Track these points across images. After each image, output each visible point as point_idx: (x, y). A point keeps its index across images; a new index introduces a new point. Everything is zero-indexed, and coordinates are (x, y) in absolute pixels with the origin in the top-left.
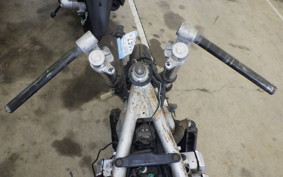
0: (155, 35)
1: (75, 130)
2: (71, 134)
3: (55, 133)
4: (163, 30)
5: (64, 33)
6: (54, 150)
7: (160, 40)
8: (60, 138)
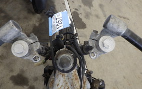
0: (75, 9)
1: (25, 69)
2: (22, 71)
3: (12, 71)
4: (80, 6)
5: (20, 6)
6: (11, 82)
7: (79, 12)
8: (15, 74)
